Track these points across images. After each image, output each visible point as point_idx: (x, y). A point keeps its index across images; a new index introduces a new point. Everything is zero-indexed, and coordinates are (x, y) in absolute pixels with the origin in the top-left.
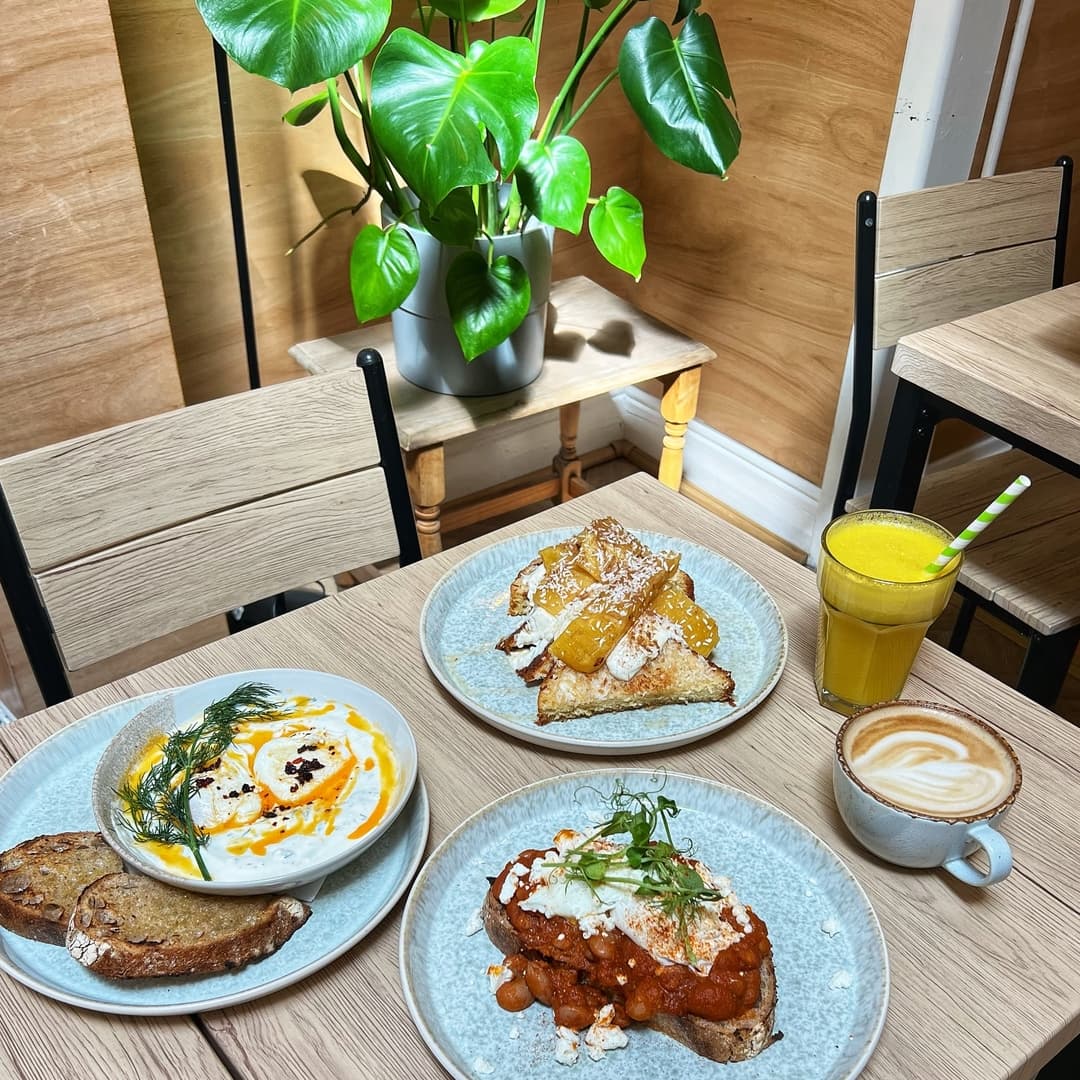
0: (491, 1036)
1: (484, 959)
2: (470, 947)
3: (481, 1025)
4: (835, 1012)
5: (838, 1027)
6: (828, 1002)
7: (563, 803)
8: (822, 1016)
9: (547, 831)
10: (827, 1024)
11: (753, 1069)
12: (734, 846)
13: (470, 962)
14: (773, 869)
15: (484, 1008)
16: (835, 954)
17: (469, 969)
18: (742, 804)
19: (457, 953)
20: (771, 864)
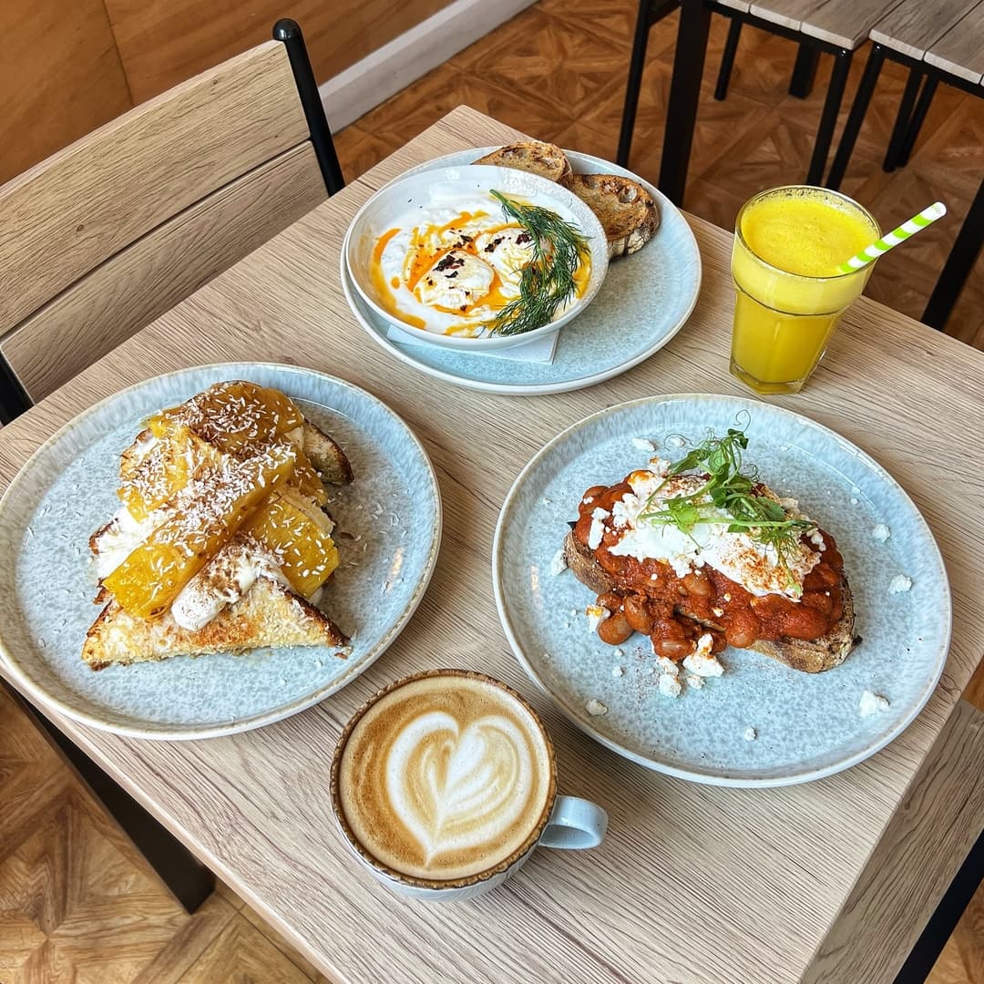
0: (596, 676)
1: (572, 600)
2: (557, 590)
3: (584, 667)
4: (899, 616)
5: (905, 630)
6: (891, 607)
7: (611, 434)
8: (889, 622)
9: (601, 464)
10: (895, 629)
11: (838, 681)
12: (777, 461)
13: (559, 605)
14: (817, 480)
15: (582, 650)
16: (888, 559)
17: (560, 611)
18: (780, 420)
19: (545, 597)
20: (814, 475)
